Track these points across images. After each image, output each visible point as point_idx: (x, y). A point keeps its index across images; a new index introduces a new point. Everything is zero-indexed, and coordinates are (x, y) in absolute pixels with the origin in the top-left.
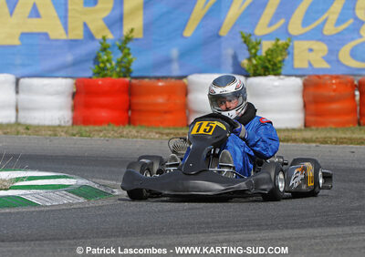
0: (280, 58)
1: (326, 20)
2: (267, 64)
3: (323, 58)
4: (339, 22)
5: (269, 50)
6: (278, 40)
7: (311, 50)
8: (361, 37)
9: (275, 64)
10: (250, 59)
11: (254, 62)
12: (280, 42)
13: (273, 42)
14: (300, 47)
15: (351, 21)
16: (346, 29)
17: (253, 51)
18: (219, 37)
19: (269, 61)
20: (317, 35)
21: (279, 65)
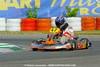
0: (76, 12)
1: (88, 2)
2: (73, 14)
3: (88, 12)
4: (92, 3)
5: (73, 10)
6: (75, 8)
7: (84, 10)
8: (97, 6)
9: (75, 14)
10: (68, 13)
11: (69, 14)
12: (76, 8)
13: (74, 8)
14: (81, 9)
15: (95, 2)
16: (93, 5)
17: (69, 11)
18: (60, 7)
19: (73, 13)
20: (86, 6)
21: (76, 14)
